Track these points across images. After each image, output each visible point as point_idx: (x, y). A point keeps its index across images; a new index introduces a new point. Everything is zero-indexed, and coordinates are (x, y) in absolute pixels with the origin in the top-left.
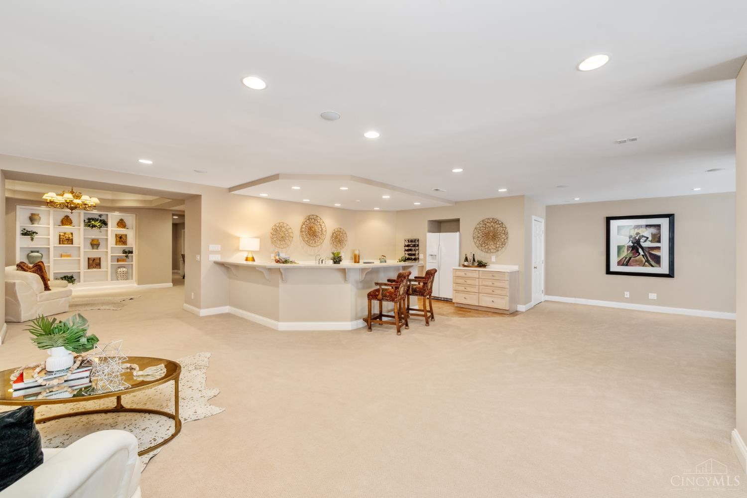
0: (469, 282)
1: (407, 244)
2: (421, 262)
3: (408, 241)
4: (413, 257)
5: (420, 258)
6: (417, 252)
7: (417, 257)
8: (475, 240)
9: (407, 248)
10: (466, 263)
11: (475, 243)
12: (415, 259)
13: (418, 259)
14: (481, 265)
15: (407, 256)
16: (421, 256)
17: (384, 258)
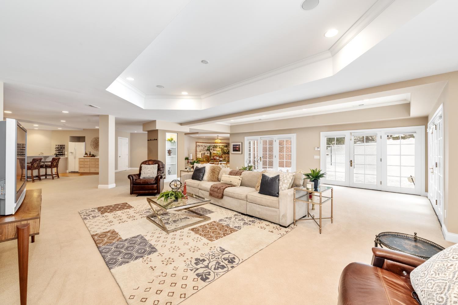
0: (86, 163)
1: (57, 147)
2: (66, 156)
3: (58, 146)
4: (61, 153)
5: (65, 154)
6: (64, 151)
7: (63, 153)
8: (92, 146)
9: (57, 149)
10: (86, 156)
11: (92, 147)
12: (62, 154)
13: (64, 154)
14: (93, 156)
15: (58, 153)
16: (66, 153)
17: (42, 154)
